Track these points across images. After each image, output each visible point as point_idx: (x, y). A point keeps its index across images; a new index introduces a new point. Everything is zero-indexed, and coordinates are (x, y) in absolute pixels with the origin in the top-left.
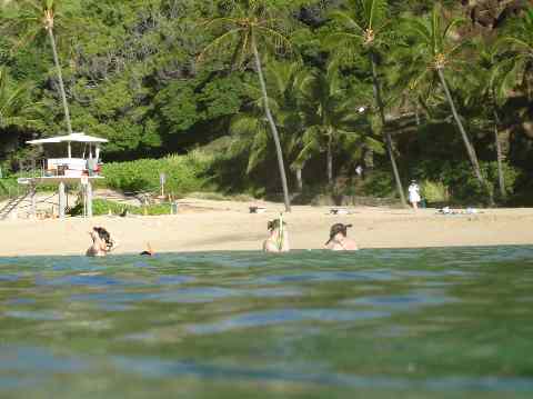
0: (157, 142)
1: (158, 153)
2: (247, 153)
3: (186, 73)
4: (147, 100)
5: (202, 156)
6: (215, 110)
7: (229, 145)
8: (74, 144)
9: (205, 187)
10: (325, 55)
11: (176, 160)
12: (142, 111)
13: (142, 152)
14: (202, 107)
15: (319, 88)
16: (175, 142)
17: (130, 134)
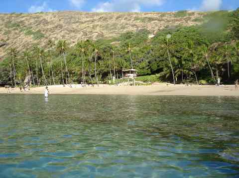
0: (150, 73)
1: (150, 75)
2: (166, 74)
3: (155, 60)
4: (149, 66)
5: (158, 75)
6: (161, 67)
7: (163, 73)
8: (131, 71)
9: (158, 81)
10: (181, 57)
11: (153, 76)
12: (148, 67)
13: (148, 74)
14: (158, 66)
15: (180, 62)
16: (153, 73)
17: (145, 71)
